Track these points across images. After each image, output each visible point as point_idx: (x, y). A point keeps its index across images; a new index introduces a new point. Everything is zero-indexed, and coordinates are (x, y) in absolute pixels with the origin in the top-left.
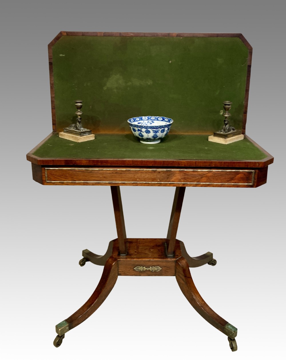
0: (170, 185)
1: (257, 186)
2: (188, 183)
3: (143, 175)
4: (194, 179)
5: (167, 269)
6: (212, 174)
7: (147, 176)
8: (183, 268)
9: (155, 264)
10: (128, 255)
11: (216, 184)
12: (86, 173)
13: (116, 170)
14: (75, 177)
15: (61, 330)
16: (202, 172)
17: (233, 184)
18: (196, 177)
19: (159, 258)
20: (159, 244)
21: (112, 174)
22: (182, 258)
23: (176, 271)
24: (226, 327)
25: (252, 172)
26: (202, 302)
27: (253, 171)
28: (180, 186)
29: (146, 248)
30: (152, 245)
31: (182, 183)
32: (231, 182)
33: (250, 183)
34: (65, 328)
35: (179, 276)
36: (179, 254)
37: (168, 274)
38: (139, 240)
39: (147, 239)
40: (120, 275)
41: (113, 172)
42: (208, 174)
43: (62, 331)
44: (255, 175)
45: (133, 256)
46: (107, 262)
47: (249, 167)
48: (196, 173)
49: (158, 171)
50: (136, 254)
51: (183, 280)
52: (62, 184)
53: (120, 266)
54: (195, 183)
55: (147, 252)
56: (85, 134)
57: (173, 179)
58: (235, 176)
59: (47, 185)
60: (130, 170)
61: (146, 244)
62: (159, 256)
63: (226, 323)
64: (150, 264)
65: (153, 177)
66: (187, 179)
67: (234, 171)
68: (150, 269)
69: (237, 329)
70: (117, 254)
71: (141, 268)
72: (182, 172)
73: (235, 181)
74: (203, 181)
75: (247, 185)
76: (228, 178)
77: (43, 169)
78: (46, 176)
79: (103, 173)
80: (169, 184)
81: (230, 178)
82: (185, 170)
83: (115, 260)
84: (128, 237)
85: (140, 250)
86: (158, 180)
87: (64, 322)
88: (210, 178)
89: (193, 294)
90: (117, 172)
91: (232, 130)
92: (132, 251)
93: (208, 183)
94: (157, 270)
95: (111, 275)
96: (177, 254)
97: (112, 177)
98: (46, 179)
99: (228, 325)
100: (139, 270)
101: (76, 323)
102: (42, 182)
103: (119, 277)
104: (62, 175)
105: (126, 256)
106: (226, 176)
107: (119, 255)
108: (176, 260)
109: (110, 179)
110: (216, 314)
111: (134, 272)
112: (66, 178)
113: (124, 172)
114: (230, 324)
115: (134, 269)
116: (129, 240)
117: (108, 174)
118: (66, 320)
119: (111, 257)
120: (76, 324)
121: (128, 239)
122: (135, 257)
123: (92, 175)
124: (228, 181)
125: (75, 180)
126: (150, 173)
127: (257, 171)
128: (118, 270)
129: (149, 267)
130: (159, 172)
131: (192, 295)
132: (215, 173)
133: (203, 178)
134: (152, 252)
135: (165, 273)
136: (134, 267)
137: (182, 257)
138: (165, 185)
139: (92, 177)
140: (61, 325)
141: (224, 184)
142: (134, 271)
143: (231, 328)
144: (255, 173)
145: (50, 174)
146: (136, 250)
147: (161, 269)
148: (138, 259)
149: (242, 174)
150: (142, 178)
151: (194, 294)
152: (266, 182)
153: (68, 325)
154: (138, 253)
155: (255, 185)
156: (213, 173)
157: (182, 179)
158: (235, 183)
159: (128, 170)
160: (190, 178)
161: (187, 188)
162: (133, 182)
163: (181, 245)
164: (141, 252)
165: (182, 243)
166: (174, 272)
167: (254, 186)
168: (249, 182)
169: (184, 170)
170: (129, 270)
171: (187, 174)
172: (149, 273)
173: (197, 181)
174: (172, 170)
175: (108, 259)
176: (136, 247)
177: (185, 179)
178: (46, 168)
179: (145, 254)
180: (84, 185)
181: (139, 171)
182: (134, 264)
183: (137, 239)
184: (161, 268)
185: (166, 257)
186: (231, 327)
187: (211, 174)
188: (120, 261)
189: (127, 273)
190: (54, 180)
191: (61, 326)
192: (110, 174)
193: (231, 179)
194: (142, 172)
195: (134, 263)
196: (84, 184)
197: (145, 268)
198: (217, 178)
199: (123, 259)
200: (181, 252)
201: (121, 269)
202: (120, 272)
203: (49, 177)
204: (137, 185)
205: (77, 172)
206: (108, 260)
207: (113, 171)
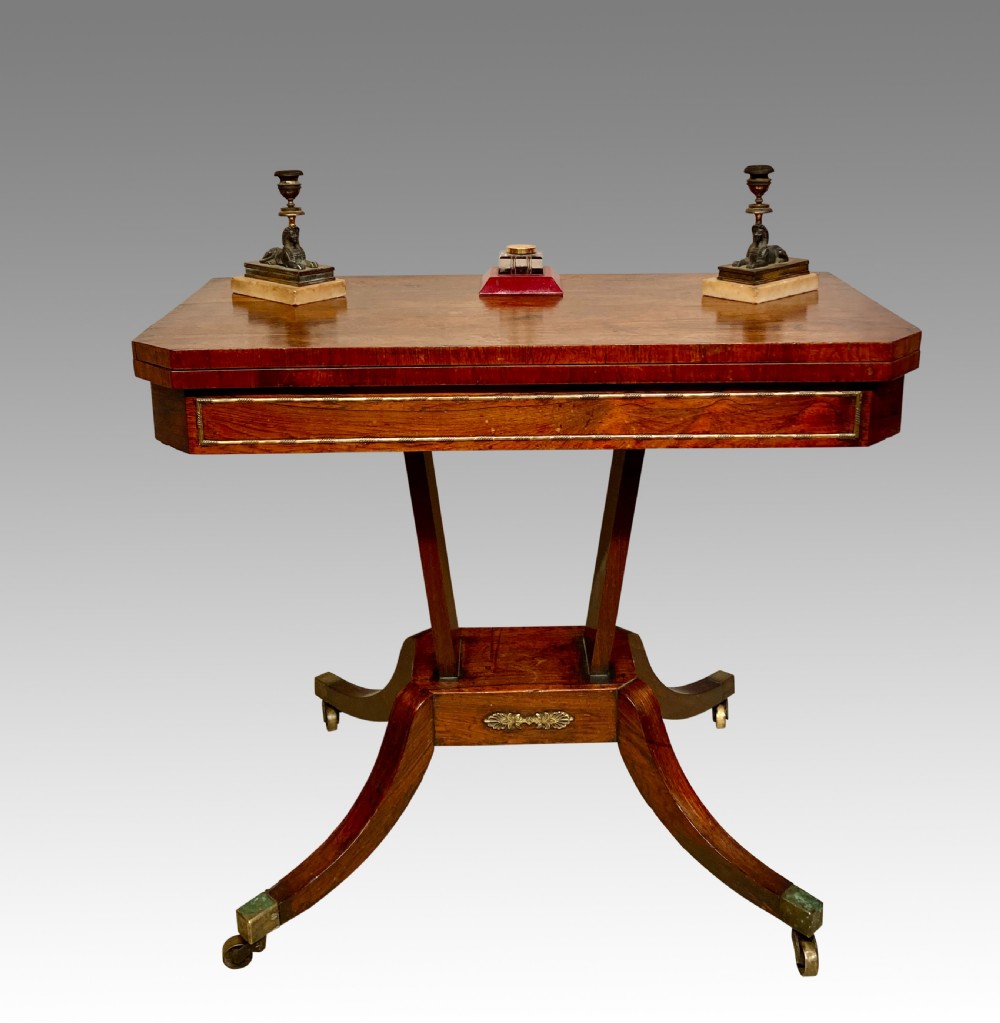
0: (597, 444)
1: (869, 443)
2: (654, 436)
3: (509, 415)
4: (673, 421)
5: (591, 721)
6: (728, 407)
7: (521, 417)
8: (641, 713)
9: (551, 704)
10: (466, 677)
11: (743, 439)
12: (330, 412)
13: (424, 400)
14: (292, 425)
15: (253, 924)
16: (697, 401)
17: (795, 436)
18: (677, 417)
19: (565, 685)
20: (562, 643)
21: (411, 415)
22: (639, 684)
23: (618, 726)
24: (787, 897)
25: (853, 397)
26: (705, 824)
27: (857, 393)
28: (629, 446)
29: (520, 655)
30: (539, 644)
31: (635, 436)
32: (790, 430)
33: (848, 432)
34: (267, 917)
35: (629, 740)
36: (629, 670)
37: (594, 736)
38: (497, 633)
39: (524, 628)
40: (442, 743)
41: (412, 407)
42: (716, 406)
43: (256, 927)
44: (862, 406)
45: (480, 682)
46: (399, 700)
47: (843, 381)
48: (677, 405)
49: (558, 399)
50: (490, 673)
51: (643, 753)
52: (252, 449)
53: (439, 714)
54: (676, 436)
55: (525, 667)
56: (315, 277)
57: (604, 426)
58: (802, 411)
59: (203, 453)
60: (467, 400)
61: (521, 643)
62: (564, 678)
63: (786, 885)
64: (533, 703)
65: (540, 421)
66: (650, 425)
67: (797, 393)
68: (537, 720)
69: (820, 904)
70: (428, 677)
71: (507, 720)
72: (633, 402)
73: (802, 426)
74: (700, 429)
75: (838, 439)
76: (779, 419)
77: (189, 401)
78: (200, 422)
79: (382, 411)
80: (591, 442)
81: (784, 417)
82: (643, 395)
83: (423, 693)
84: (462, 624)
85: (501, 664)
86: (558, 430)
87: (264, 899)
88: (722, 419)
89: (676, 798)
90: (425, 407)
91: (778, 259)
92: (475, 667)
93: (716, 436)
94: (560, 723)
95: (413, 742)
96: (622, 669)
97: (409, 424)
98: (198, 436)
99: (792, 892)
100: (501, 725)
101: (302, 900)
102: (188, 445)
103: (437, 749)
104: (252, 422)
105: (458, 680)
106: (773, 411)
107: (435, 678)
108: (619, 691)
109: (405, 430)
110: (753, 858)
111: (485, 732)
112: (265, 432)
113: (449, 405)
114: (798, 889)
115: (486, 721)
116: (467, 634)
117: (398, 414)
118: (270, 893)
119: (411, 687)
120: (302, 905)
121: (462, 629)
122: (487, 682)
123: (345, 419)
124: (779, 428)
125: (293, 434)
126: (531, 409)
127: (870, 393)
128: (434, 725)
129: (534, 715)
130: (560, 404)
131: (675, 801)
132: (736, 403)
133: (700, 421)
134: (542, 668)
135: (586, 733)
136: (486, 717)
137: (637, 680)
138: (580, 445)
139: (347, 423)
140: (254, 907)
141: (769, 438)
142: (484, 728)
143: (803, 900)
144: (864, 399)
145: (213, 418)
146: (488, 664)
147: (571, 719)
148: (498, 689)
149: (825, 404)
150: (506, 425)
151: (681, 798)
152: (897, 430)
153: (276, 905)
154: (494, 671)
155: (866, 438)
156: (732, 403)
157: (633, 423)
158: (802, 432)
159: (462, 400)
160: (659, 420)
161: (648, 452)
162: (476, 438)
163: (632, 644)
164: (504, 667)
165: (637, 638)
166: (613, 729)
167: (863, 443)
168: (847, 428)
169: (637, 395)
170: (469, 727)
171: (649, 406)
172: (534, 734)
173: (681, 429)
174: (601, 396)
175: (401, 692)
176: (488, 653)
177: (643, 425)
178: (198, 400)
179: (520, 673)
180: (321, 452)
181: (496, 401)
182: (484, 706)
183: (492, 630)
184: (570, 715)
185: (586, 680)
186: (803, 896)
187: (724, 406)
188: (438, 696)
189: (465, 737)
190: (226, 436)
191: (252, 910)
192: (406, 415)
193: (788, 423)
194: (505, 406)
195: (486, 702)
196: (322, 448)
197: (520, 720)
198: (743, 417)
199: (447, 691)
200: (632, 664)
201: (445, 722)
202: (440, 732)
203: (209, 428)
204: (490, 448)
205: (301, 411)
206: (402, 695)
207: (412, 404)
